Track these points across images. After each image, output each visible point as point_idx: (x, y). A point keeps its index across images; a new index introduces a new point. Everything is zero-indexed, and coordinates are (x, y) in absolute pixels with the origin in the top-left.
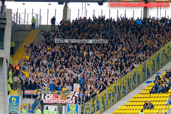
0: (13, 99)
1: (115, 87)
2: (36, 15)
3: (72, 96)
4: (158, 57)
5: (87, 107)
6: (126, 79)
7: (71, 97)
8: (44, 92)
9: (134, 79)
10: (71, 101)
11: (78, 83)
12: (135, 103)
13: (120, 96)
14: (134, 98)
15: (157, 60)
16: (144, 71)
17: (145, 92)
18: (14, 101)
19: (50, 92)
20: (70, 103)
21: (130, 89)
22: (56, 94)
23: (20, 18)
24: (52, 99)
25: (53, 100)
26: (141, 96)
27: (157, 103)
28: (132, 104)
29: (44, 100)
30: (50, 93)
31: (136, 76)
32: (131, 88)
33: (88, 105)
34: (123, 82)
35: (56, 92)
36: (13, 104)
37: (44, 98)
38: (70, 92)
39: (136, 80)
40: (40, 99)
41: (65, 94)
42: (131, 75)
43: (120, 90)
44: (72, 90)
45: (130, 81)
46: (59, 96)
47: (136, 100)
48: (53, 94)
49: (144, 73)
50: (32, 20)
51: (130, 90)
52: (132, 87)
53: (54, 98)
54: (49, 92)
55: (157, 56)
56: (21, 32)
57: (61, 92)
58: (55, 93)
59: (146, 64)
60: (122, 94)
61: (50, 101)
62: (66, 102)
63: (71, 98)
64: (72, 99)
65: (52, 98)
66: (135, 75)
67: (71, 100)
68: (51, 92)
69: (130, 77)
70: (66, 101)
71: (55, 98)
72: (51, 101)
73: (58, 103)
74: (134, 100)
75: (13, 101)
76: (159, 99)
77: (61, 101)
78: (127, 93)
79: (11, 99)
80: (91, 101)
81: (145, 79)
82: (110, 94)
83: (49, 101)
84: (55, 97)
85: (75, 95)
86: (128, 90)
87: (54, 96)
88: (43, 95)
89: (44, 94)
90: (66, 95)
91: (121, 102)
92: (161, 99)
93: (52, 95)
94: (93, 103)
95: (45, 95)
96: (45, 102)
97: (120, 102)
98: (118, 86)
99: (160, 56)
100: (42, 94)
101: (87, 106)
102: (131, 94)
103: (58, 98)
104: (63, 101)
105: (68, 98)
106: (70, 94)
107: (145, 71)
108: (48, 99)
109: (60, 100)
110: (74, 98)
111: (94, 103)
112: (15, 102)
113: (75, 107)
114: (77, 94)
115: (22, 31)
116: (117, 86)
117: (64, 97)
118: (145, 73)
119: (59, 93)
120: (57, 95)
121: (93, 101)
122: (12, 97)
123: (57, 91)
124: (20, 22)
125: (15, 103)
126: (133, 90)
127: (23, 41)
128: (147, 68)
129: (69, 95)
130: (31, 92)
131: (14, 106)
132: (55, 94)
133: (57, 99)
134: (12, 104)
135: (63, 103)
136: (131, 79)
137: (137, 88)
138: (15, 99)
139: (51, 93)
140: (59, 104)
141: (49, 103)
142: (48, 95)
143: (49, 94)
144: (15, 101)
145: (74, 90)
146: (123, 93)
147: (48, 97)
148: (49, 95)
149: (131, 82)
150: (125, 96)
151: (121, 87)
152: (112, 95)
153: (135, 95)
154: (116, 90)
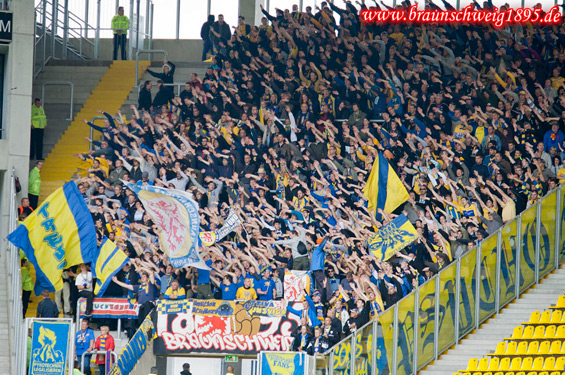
1: (449, 285)
3: (278, 319)
5: (340, 364)
6: (495, 250)
7: (276, 321)
8: (168, 307)
9: (525, 249)
10: (274, 339)
11: (301, 269)
12: (531, 349)
13: (471, 320)
14: (526, 325)
18: (47, 341)
19: (191, 304)
20: (272, 348)
21: (511, 289)
22: (216, 311)
23: (66, 13)
24: (198, 331)
25: (205, 334)
26: (555, 317)
28: (521, 349)
29: (170, 335)
30: (190, 311)
31: (534, 238)
32: (513, 287)
33: (344, 354)
34: (482, 265)
35: (214, 304)
36: (42, 356)
37: (170, 329)
38: (272, 305)
39: (536, 257)
40: (151, 333)
41: (251, 312)
42: (513, 237)
43: (470, 295)
45: (510, 258)
46: (227, 322)
47: (538, 333)
48: (201, 312)
50: (115, 19)
51: (510, 295)
52: (521, 285)
53: (206, 328)
54: (184, 307)
56: (72, 68)
58: (210, 308)
60: (478, 313)
61: (190, 339)
62: (254, 344)
63: (273, 328)
64: (278, 332)
65: (200, 326)
66: (529, 234)
67: (274, 335)
68: (196, 304)
69: (512, 243)
70: (255, 339)
71: (211, 330)
72: (196, 341)
73: (223, 348)
74: (528, 334)
75: (42, 343)
77: (234, 342)
78: (497, 309)
79: (37, 333)
80: (354, 340)
82: (431, 310)
83: (187, 341)
84: (210, 325)
85: (290, 317)
86: (503, 295)
87: (207, 320)
89: (166, 316)
90: (254, 314)
91: (476, 342)
93: (200, 318)
94: (361, 347)
95: (171, 317)
96: (173, 345)
97: (471, 343)
98: (462, 280)
100: (160, 313)
101: (339, 358)
102: (515, 311)
103: (223, 329)
104: (242, 339)
105: (264, 328)
106: (270, 312)
108: (183, 331)
109: (231, 337)
110: (287, 325)
111: (365, 348)
112: (53, 346)
113: (292, 365)
116: (458, 281)
117: (247, 324)
119: (226, 309)
120: (217, 315)
121: (364, 339)
122: (41, 325)
123: (219, 303)
124: (66, 28)
126: (524, 295)
127: (82, 105)
129: (266, 315)
130: (115, 304)
131: (50, 361)
132: (212, 312)
133: (219, 331)
134: (39, 356)
135: (243, 348)
136: (514, 252)
137: (540, 289)
138: (53, 333)
139: (194, 310)
140: (226, 351)
141: (188, 347)
142: (181, 316)
143: (185, 311)
144: (50, 342)
145: (287, 294)
146: (483, 306)
147: (184, 324)
148: (188, 316)
149: (514, 262)
150: (492, 317)
151: (474, 282)
152: (437, 313)
153: (533, 314)
154: (452, 296)
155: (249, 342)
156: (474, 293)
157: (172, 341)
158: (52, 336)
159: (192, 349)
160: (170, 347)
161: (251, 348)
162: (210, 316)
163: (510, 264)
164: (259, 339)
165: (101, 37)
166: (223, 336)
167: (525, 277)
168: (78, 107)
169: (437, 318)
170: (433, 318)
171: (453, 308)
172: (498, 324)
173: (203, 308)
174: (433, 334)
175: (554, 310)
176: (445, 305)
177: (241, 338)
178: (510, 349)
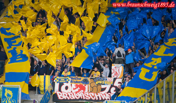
3: (110, 86)
7: (108, 87)
8: (60, 80)
10: (107, 95)
11: (119, 64)
18: (8, 95)
19: (70, 79)
20: (107, 99)
22: (81, 82)
24: (73, 91)
25: (76, 93)
29: (60, 93)
30: (69, 82)
33: (142, 101)
35: (80, 79)
36: (7, 102)
37: (60, 90)
38: (106, 80)
40: (52, 91)
41: (97, 83)
46: (86, 87)
48: (75, 82)
53: (77, 90)
54: (67, 80)
57: (89, 79)
58: (78, 80)
61: (69, 94)
62: (98, 97)
63: (107, 90)
64: (109, 92)
65: (74, 89)
67: (107, 93)
68: (72, 79)
70: (99, 95)
71: (79, 90)
72: (73, 96)
73: (84, 98)
75: (6, 96)
77: (89, 96)
79: (4, 92)
80: (146, 95)
83: (68, 96)
84: (79, 88)
85: (115, 85)
87: (77, 86)
88: (57, 86)
89: (58, 84)
90: (98, 84)
93: (74, 85)
94: (149, 98)
95: (61, 85)
96: (61, 97)
100: (56, 82)
103: (84, 90)
104: (93, 95)
105: (103, 90)
106: (105, 83)
108: (67, 91)
109: (87, 94)
110: (113, 89)
112: (11, 97)
114: (119, 83)
117: (95, 88)
119: (86, 82)
120: (82, 84)
121: (151, 95)
122: (6, 88)
123: (82, 78)
129: (104, 84)
132: (79, 82)
133: (82, 91)
135: (93, 99)
138: (11, 92)
139: (71, 82)
140: (85, 100)
141: (69, 99)
142: (65, 85)
143: (67, 82)
144: (10, 96)
145: (112, 75)
147: (67, 88)
148: (69, 85)
155: (96, 96)
157: (61, 95)
158: (11, 93)
161: (97, 99)
162: (78, 84)
164: (101, 95)
166: (84, 93)
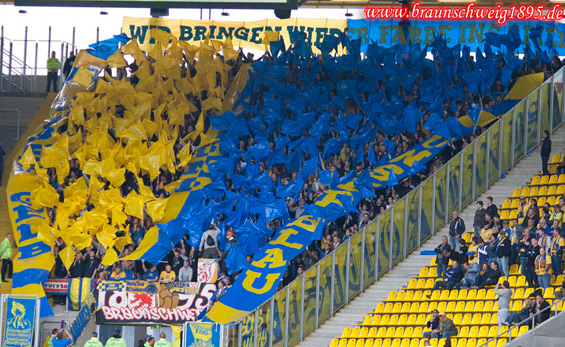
0: (16, 306)
1: (326, 271)
2: (63, 45)
3: (193, 297)
4: (455, 177)
5: (247, 332)
6: (360, 244)
7: (191, 298)
8: (107, 286)
9: (382, 242)
10: (189, 312)
11: (211, 258)
12: (393, 320)
13: (342, 298)
14: (385, 303)
15: (451, 185)
16: (412, 219)
17: (420, 284)
18: (18, 312)
19: (125, 284)
20: (188, 319)
21: (372, 274)
22: (144, 290)
23: (11, 56)
24: (131, 306)
25: (136, 308)
26: (408, 296)
27: (466, 320)
28: (384, 321)
29: (107, 308)
30: (124, 289)
31: (388, 234)
32: (374, 272)
33: (249, 324)
34: (351, 255)
35: (143, 285)
36: (14, 324)
37: (107, 304)
38: (188, 285)
39: (390, 249)
40: (94, 306)
41: (172, 290)
42: (373, 234)
43: (342, 279)
44: (194, 279)
45: (371, 250)
46: (153, 298)
47: (396, 308)
48: (134, 290)
49: (412, 225)
50: (49, 61)
51: (371, 278)
52: (379, 271)
53: (137, 304)
54: (120, 286)
55: (451, 173)
56: (16, 99)
57: (157, 285)
58: (140, 287)
59: (418, 199)
60: (347, 292)
61: (124, 311)
62: (173, 315)
63: (189, 304)
64: (193, 306)
65: (132, 302)
66: (385, 231)
67: (190, 309)
68: (128, 284)
69: (372, 238)
70: (175, 311)
71: (141, 304)
72: (129, 314)
73: (150, 318)
74: (387, 309)
75: (14, 314)
76: (469, 307)
77: (158, 313)
78: (362, 289)
79: (10, 306)
80: (257, 313)
81: (415, 244)
82: (313, 289)
83: (121, 313)
84: (140, 300)
85: (202, 294)
86: (366, 279)
87: (137, 297)
88: (102, 295)
89: (104, 292)
90: (175, 292)
91: (347, 315)
92: (478, 307)
93: (132, 296)
94: (262, 319)
95: (109, 294)
96: (110, 316)
97: (343, 316)
98: (336, 266)
99: (460, 174)
100: (100, 290)
101: (246, 327)
102: (375, 291)
103: (150, 304)
104: (164, 312)
105: (182, 302)
106: (186, 291)
107: (417, 220)
108: (119, 305)
109: (155, 310)
110: (200, 301)
111: (265, 319)
112: (22, 316)
113: (210, 332)
114: (210, 291)
115: (20, 94)
116: (334, 267)
117: (168, 300)
118: (416, 227)
119: (152, 289)
120: (145, 293)
121: (265, 312)
122: (13, 300)
124: (10, 67)
125: (22, 321)
126: (381, 279)
127: (26, 128)
128: (423, 211)
129: (184, 293)
130: (64, 284)
131: (20, 328)
132: (141, 290)
133: (147, 305)
134: (12, 324)
135: (165, 319)
136: (374, 244)
137: (394, 273)
138: (23, 306)
139: (127, 289)
140: (152, 320)
141: (122, 318)
142: (117, 294)
143: (121, 290)
144: (21, 314)
145: (199, 278)
146: (352, 287)
147: (119, 300)
148: (122, 294)
149: (374, 253)
150: (358, 296)
151: (345, 268)
152: (318, 293)
153: (391, 293)
154: (329, 279)
155: (170, 313)
156: (345, 277)
157: (108, 313)
158: (22, 308)
159: (125, 320)
160: (107, 318)
161: (171, 318)
162: (140, 293)
163: (371, 254)
164: (178, 311)
165: (38, 74)
166: (149, 309)
167: (382, 265)
168: (23, 129)
169: (318, 296)
170: (315, 296)
171: (330, 289)
172: (363, 301)
173: (134, 287)
174: (314, 309)
175: (406, 290)
176: (324, 286)
177: (164, 310)
178: (375, 321)
